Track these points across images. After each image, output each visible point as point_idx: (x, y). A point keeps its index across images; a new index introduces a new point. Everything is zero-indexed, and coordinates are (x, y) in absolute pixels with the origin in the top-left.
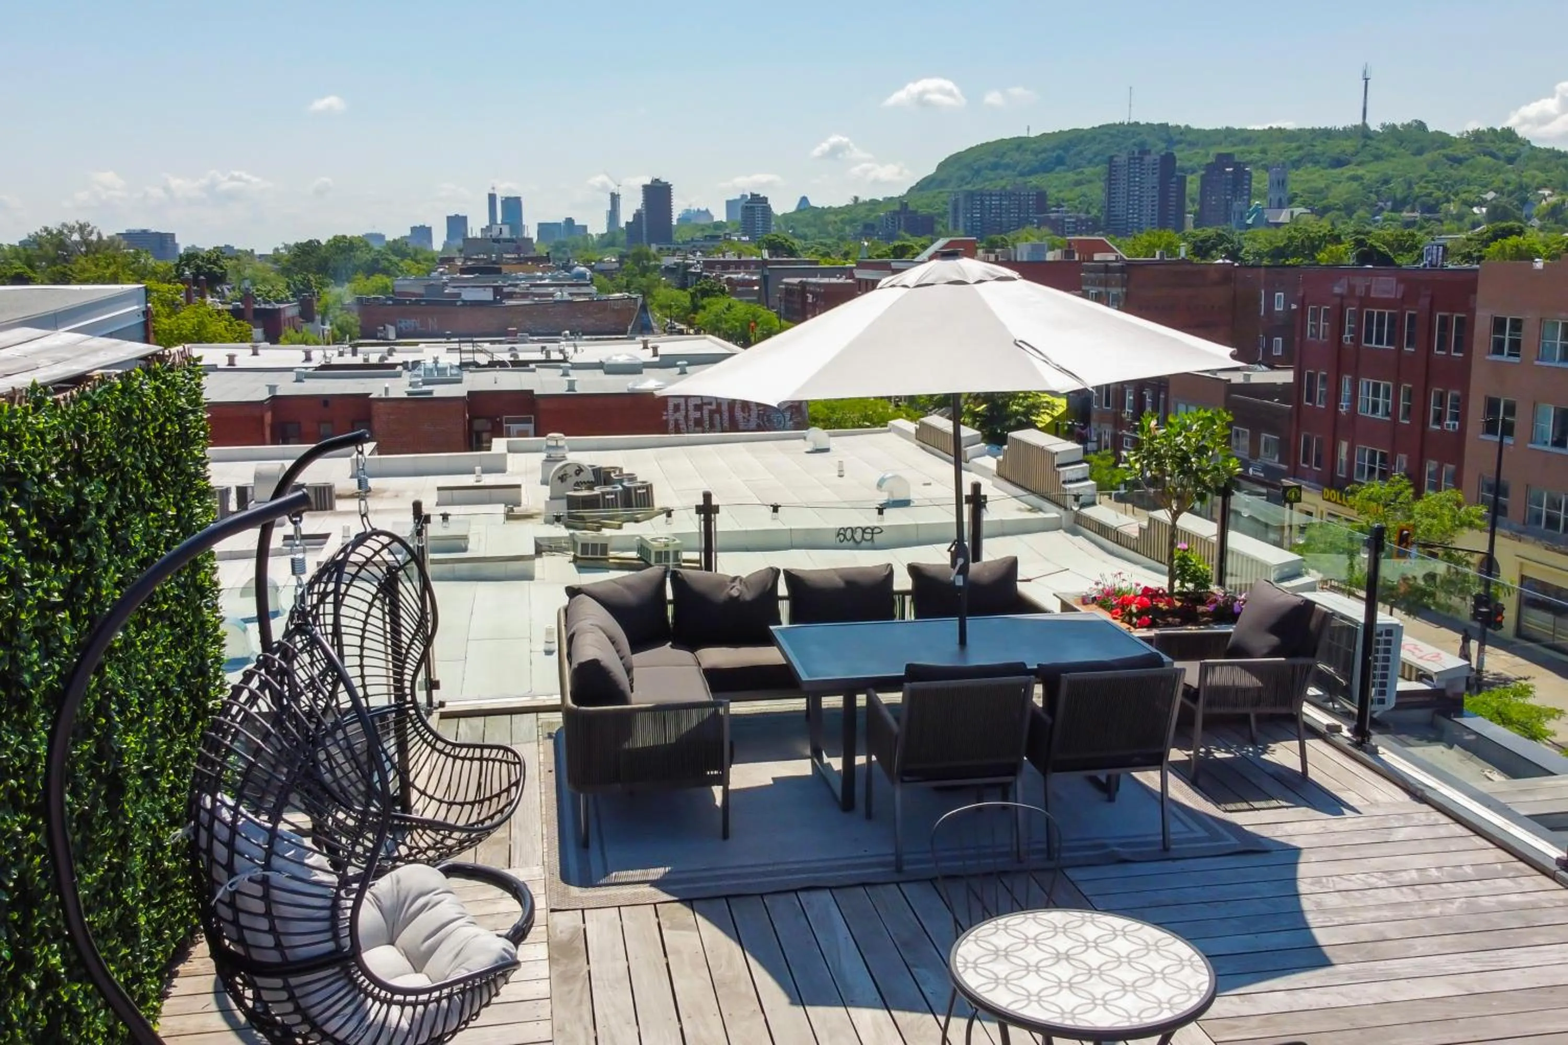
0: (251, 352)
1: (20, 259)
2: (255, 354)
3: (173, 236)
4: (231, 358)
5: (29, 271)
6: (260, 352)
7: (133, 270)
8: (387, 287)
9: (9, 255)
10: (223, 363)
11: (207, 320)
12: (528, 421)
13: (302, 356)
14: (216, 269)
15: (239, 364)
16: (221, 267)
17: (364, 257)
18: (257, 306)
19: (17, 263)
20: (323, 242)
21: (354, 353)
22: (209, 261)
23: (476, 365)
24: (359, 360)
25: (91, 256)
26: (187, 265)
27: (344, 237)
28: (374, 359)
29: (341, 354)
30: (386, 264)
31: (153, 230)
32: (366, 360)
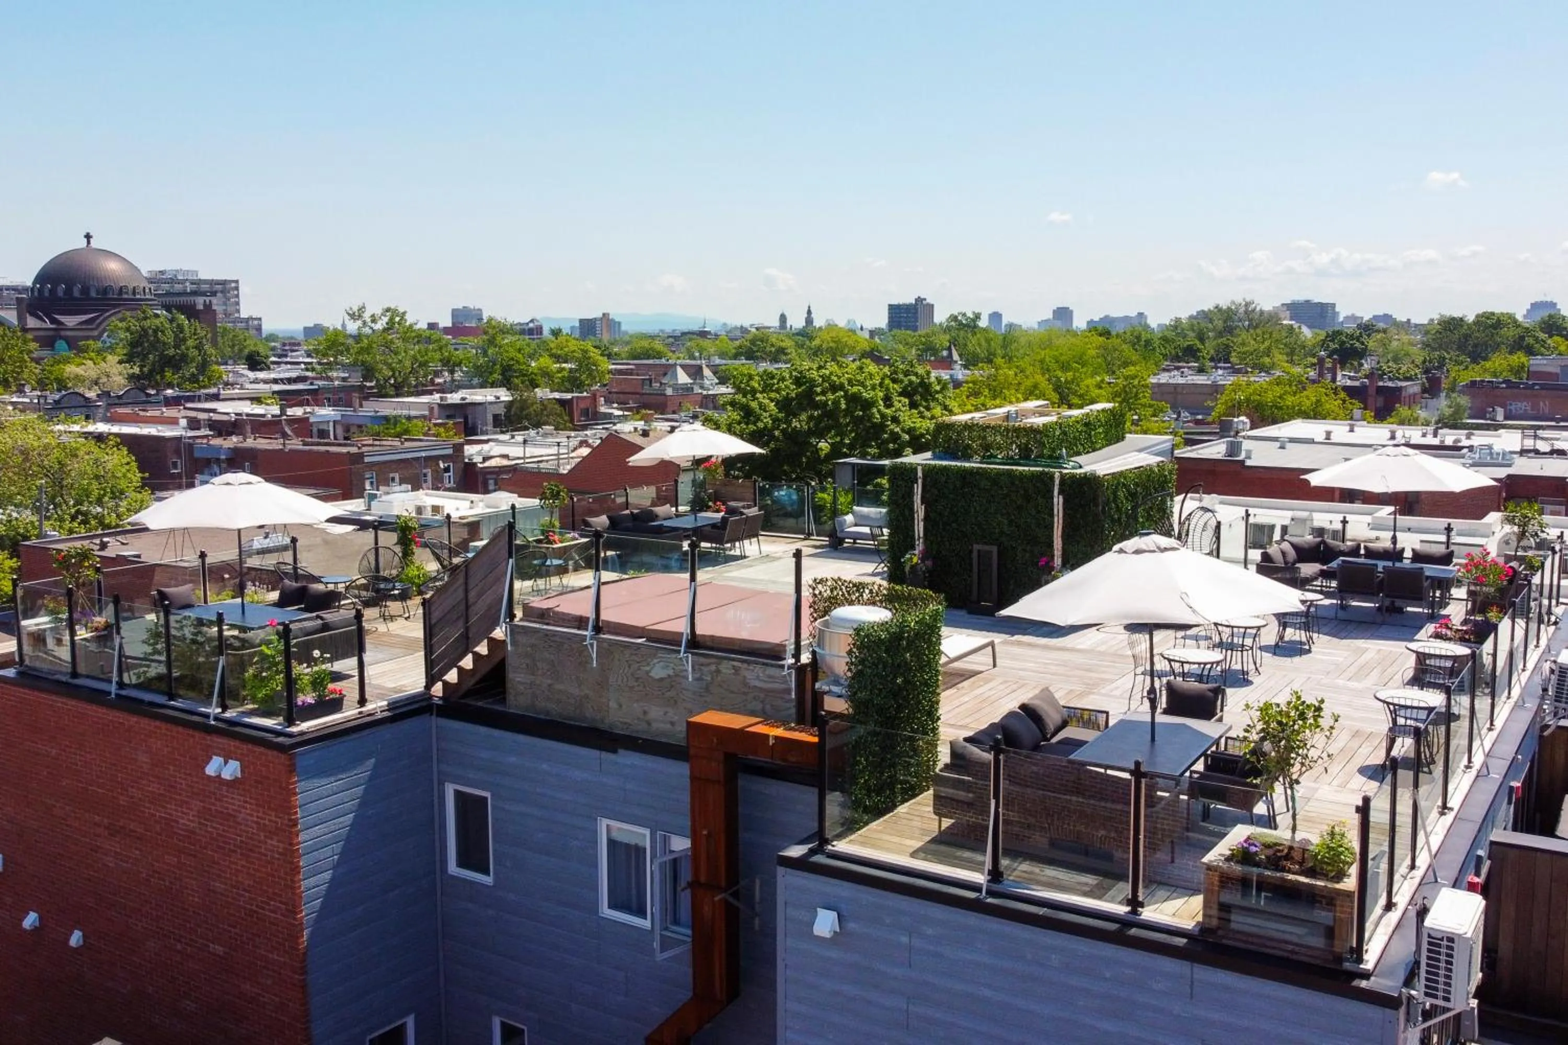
0: (1348, 428)
1: (1193, 330)
2: (1352, 431)
3: (1333, 305)
4: (1328, 434)
5: (1198, 342)
6: (1356, 429)
7: (1285, 345)
8: (1523, 366)
9: (1186, 326)
10: (1321, 438)
11: (1324, 398)
12: (1560, 504)
13: (1388, 435)
14: (1357, 345)
15: (1334, 438)
16: (1363, 343)
17: (1509, 333)
18: (1381, 384)
19: (1191, 334)
20: (1471, 318)
21: (1435, 435)
22: (1352, 337)
23: (1537, 452)
24: (1436, 442)
25: (1252, 331)
26: (1332, 341)
27: (1493, 314)
28: (1449, 441)
29: (1424, 435)
30: (1531, 341)
31: (1316, 301)
32: (1443, 442)
